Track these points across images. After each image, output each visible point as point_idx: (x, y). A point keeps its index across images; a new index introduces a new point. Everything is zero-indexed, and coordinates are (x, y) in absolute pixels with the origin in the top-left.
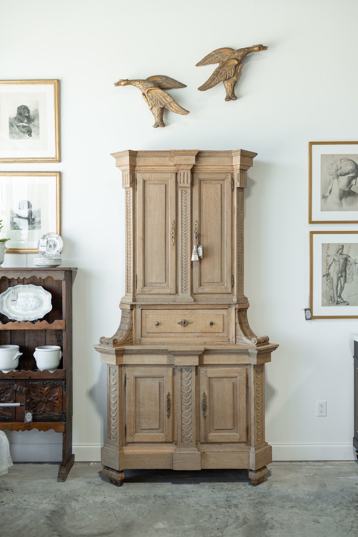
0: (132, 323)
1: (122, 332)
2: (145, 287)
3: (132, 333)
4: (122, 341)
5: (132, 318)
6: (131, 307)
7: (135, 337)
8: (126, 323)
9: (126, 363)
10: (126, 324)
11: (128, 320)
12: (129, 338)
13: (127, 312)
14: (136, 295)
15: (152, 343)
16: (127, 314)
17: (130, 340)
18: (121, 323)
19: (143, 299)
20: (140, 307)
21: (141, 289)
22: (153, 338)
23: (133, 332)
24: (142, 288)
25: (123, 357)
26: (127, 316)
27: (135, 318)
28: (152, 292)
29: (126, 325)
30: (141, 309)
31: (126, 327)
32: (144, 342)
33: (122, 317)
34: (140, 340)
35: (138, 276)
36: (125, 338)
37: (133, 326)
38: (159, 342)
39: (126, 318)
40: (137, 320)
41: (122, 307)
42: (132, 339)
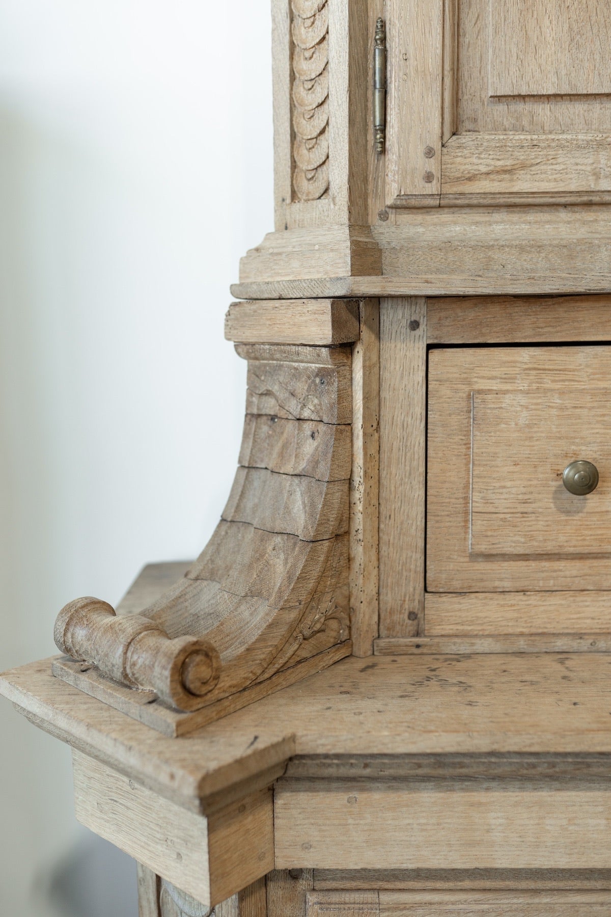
0: (344, 475)
1: (259, 555)
2: (466, 139)
3: (349, 559)
4: (261, 655)
5: (344, 425)
6: (337, 323)
7: (372, 588)
8: (289, 468)
9: (307, 861)
10: (287, 482)
11: (309, 447)
12: (326, 605)
13: (296, 374)
14: (374, 219)
15: (522, 644)
16: (301, 387)
17: (334, 624)
18: (248, 467)
19: (448, 246)
20: (415, 325)
21: (430, 153)
22: (534, 599)
23: (358, 551)
24: (437, 146)
25: (279, 802)
26: (293, 407)
27: (374, 425)
28: (524, 184)
29: (291, 493)
30: (430, 347)
31: (288, 510)
32: (448, 629)
33: (252, 417)
34: (412, 616)
35: (393, 33)
36: (293, 615)
37: (358, 494)
38: (580, 636)
39: (290, 427)
40: (385, 447)
41: (250, 335)
42: (350, 611)
